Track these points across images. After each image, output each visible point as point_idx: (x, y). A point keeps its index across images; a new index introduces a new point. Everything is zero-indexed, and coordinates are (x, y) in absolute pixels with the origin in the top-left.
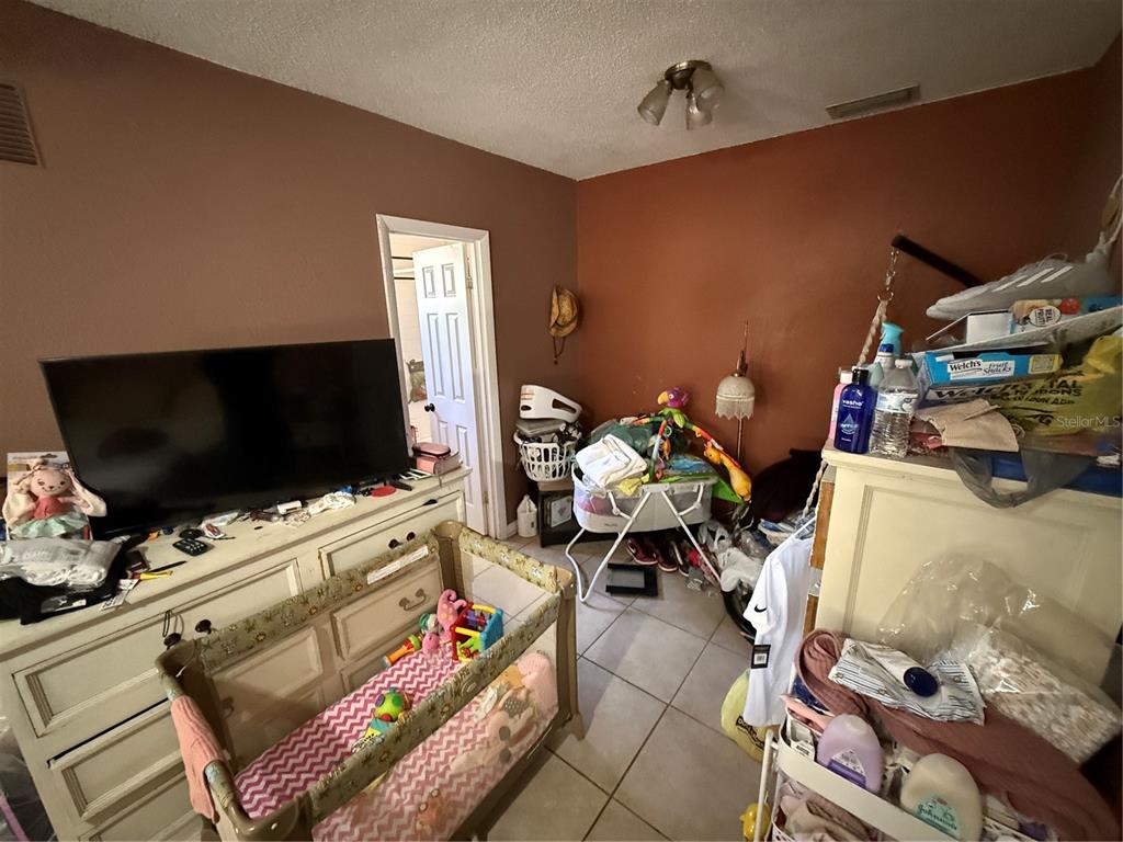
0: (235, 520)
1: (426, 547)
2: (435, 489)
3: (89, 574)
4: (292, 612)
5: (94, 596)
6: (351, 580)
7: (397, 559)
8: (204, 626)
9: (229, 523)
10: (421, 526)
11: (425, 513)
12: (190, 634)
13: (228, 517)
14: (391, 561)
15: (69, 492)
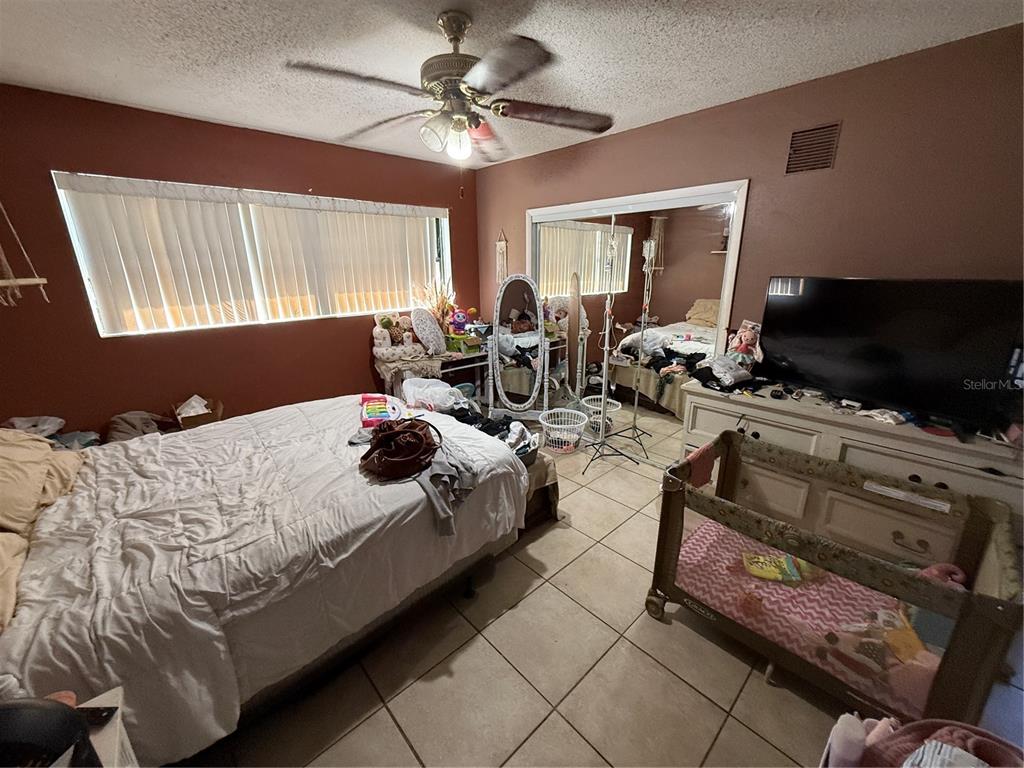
0: (816, 396)
1: (949, 505)
2: (1004, 460)
3: (728, 380)
4: (796, 461)
5: (724, 389)
6: (850, 473)
7: (902, 490)
8: (756, 435)
9: (812, 396)
10: (959, 484)
11: (975, 476)
12: (749, 433)
13: (815, 393)
14: (897, 487)
15: (754, 345)
